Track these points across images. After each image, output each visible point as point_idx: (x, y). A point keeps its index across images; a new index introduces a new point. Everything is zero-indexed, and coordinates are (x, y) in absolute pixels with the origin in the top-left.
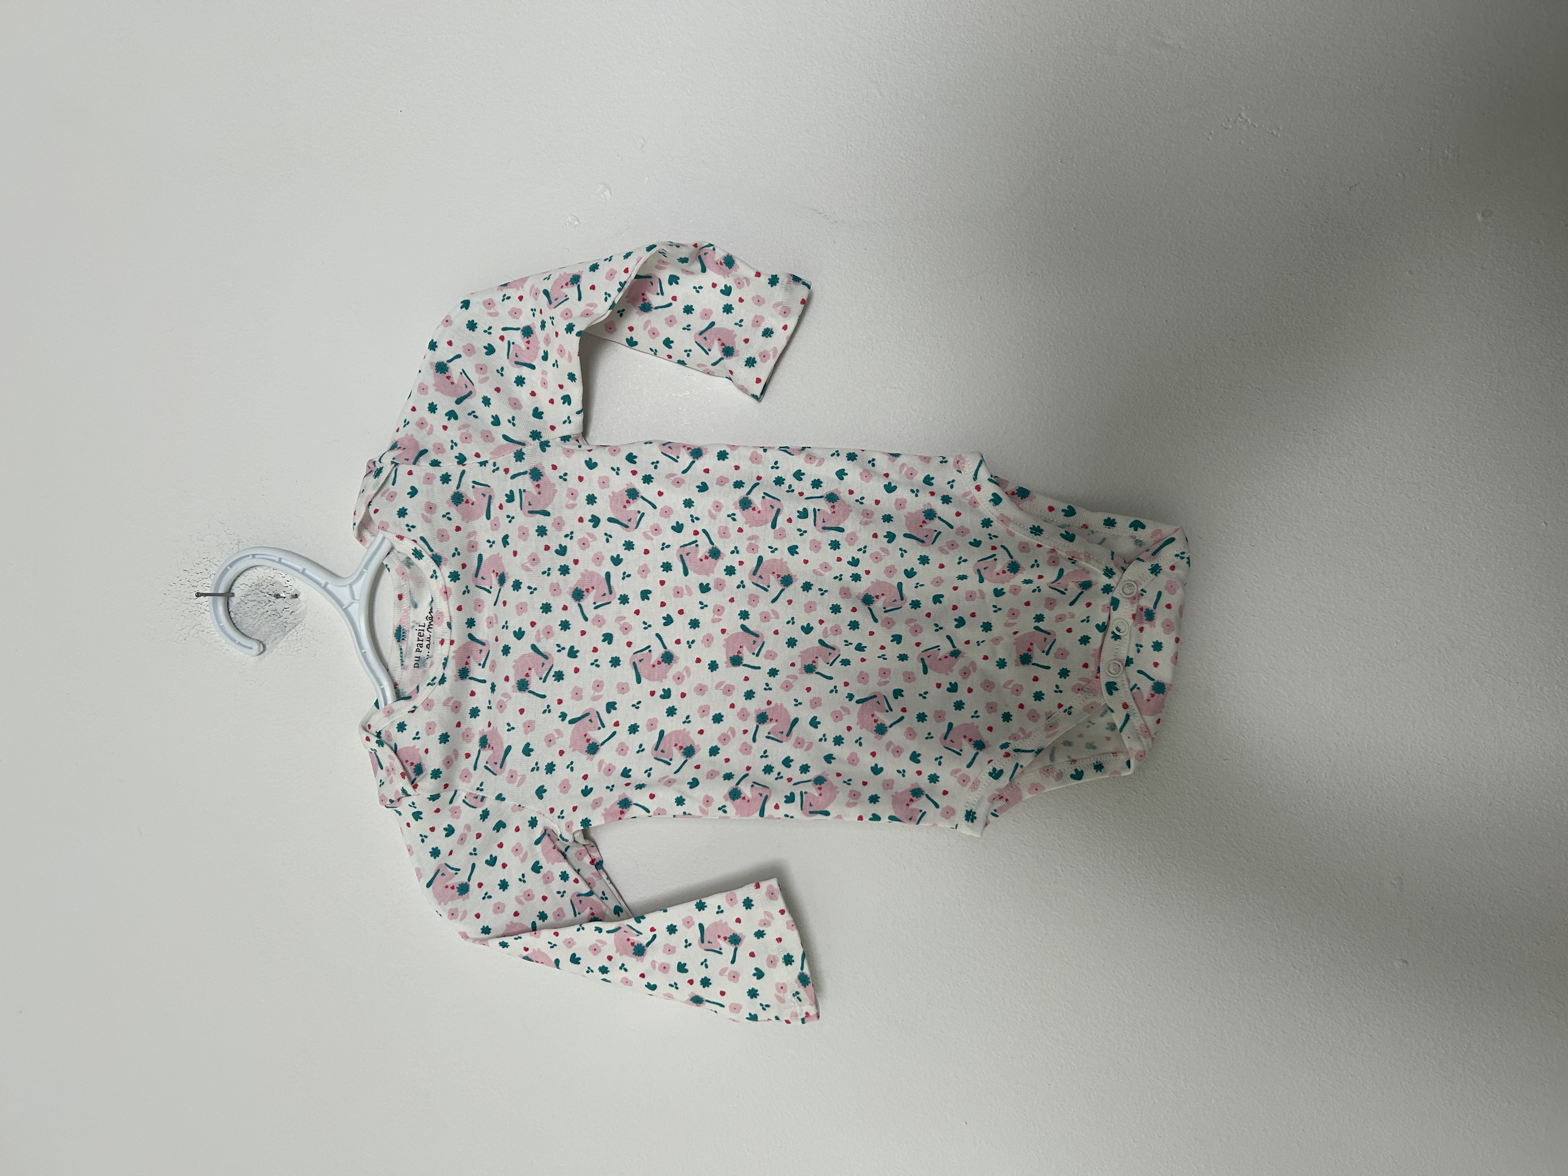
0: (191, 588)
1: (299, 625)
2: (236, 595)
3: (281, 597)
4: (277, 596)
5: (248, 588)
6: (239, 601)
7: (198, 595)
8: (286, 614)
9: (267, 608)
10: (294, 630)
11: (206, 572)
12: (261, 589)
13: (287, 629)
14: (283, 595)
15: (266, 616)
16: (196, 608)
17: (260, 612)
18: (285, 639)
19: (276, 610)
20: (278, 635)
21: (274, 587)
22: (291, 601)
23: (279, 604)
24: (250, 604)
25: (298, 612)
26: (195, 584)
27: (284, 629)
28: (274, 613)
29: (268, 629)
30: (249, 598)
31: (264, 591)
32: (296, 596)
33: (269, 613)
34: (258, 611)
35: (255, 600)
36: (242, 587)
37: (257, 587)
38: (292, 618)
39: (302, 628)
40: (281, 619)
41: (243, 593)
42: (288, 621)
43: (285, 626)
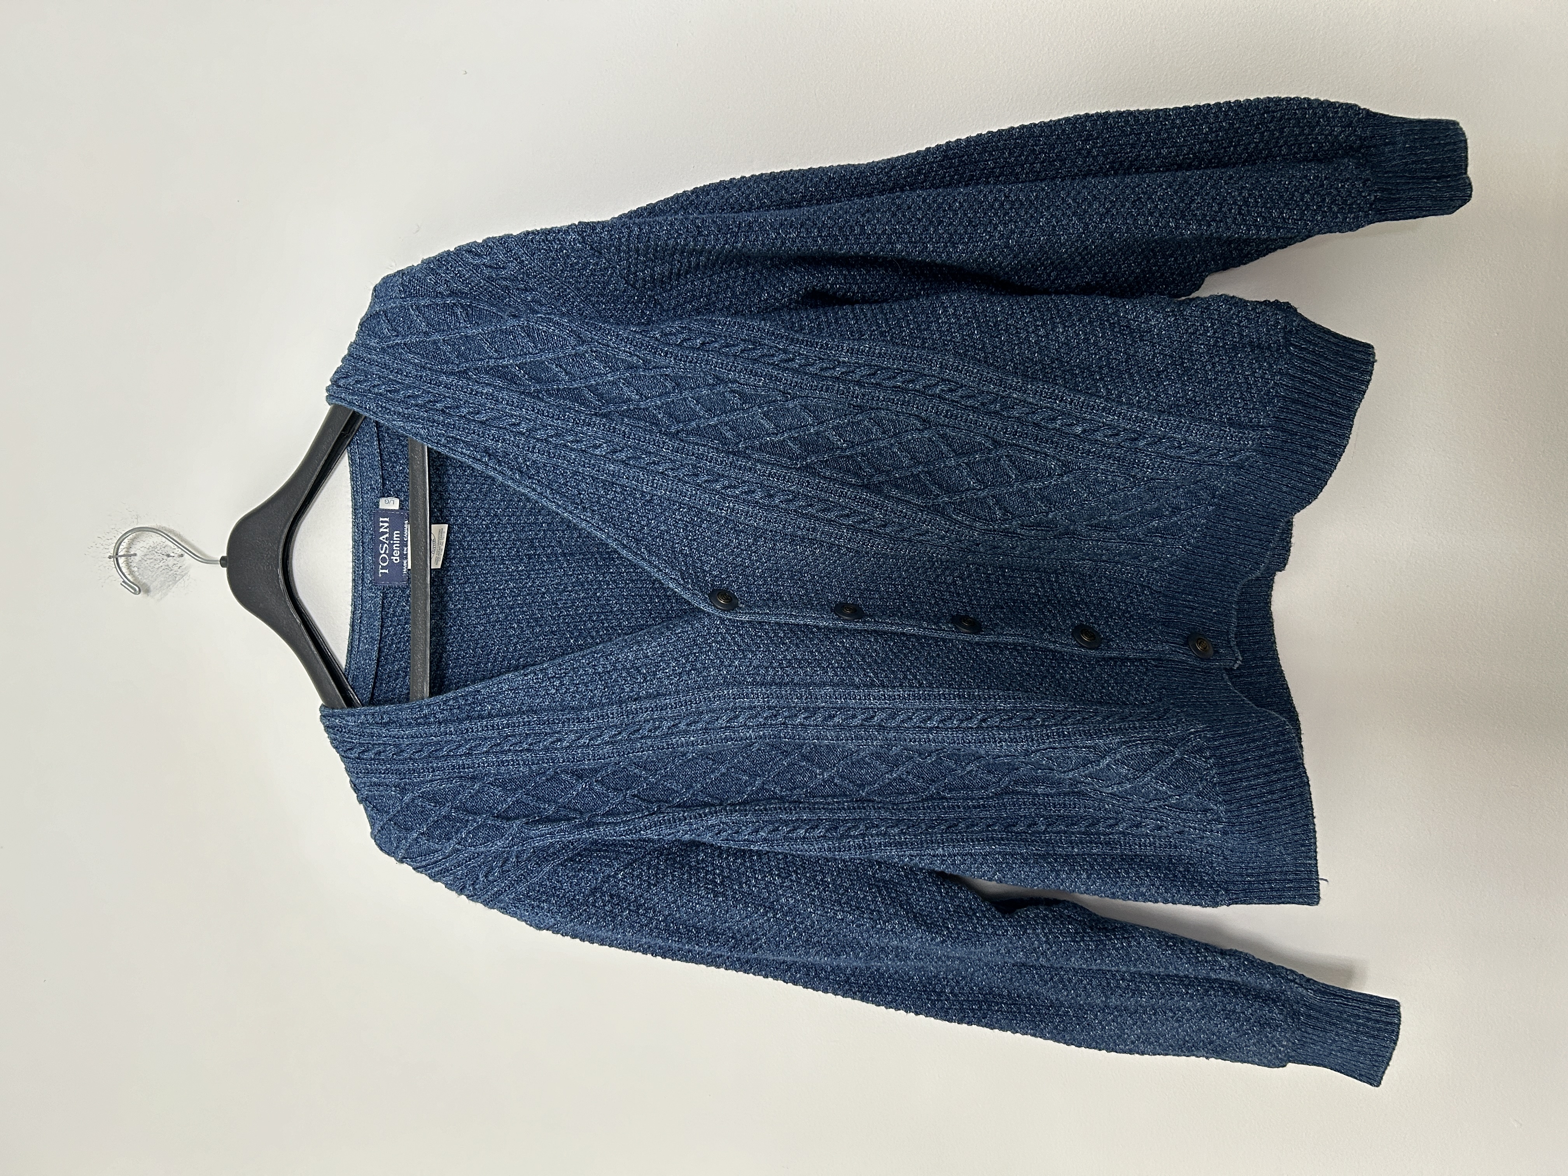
0: (105, 550)
1: (184, 578)
2: (138, 555)
3: (171, 556)
4: (168, 556)
5: (146, 550)
6: (140, 559)
7: (110, 557)
8: (176, 568)
9: (161, 564)
10: (181, 580)
12: (156, 550)
13: (177, 579)
14: (172, 554)
15: (161, 569)
17: (157, 566)
18: (176, 586)
19: (168, 566)
20: (171, 583)
21: (166, 549)
22: (178, 559)
23: (170, 561)
24: (148, 561)
25: (184, 567)
26: (107, 547)
27: (175, 579)
28: (166, 567)
29: (163, 579)
30: (148, 557)
31: (158, 552)
32: (182, 556)
33: (163, 568)
34: (155, 566)
35: (152, 559)
36: (142, 549)
37: (153, 549)
38: (180, 571)
39: (188, 579)
40: (172, 573)
41: (143, 554)
42: (178, 573)
43: (175, 577)
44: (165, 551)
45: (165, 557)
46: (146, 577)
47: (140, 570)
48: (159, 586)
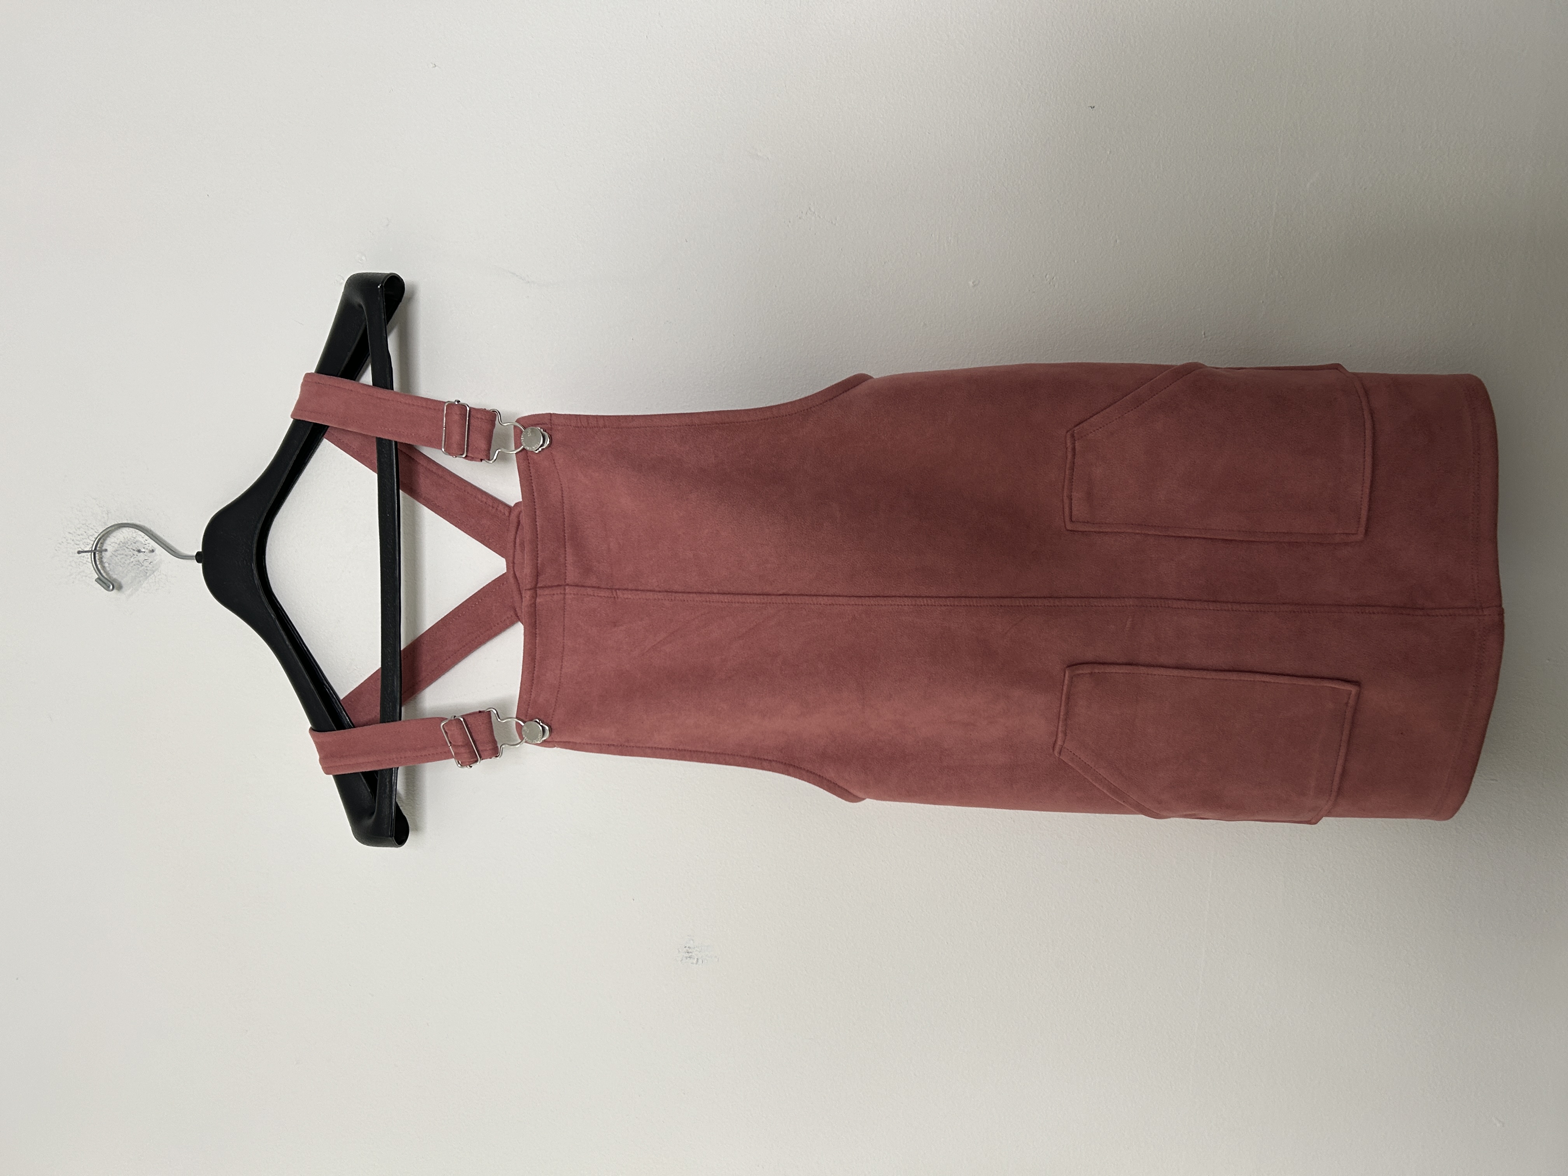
0: (76, 546)
1: (157, 572)
2: (108, 549)
3: (142, 552)
4: (139, 551)
5: (116, 546)
6: (111, 554)
7: (79, 552)
8: (146, 564)
9: (132, 559)
10: (152, 575)
11: (85, 534)
12: (127, 546)
13: (148, 575)
14: (143, 550)
15: (132, 565)
16: (80, 560)
17: (128, 561)
18: (146, 582)
19: (139, 561)
20: (141, 578)
21: (137, 544)
22: (149, 554)
23: (141, 557)
24: (119, 557)
25: (155, 562)
26: (78, 543)
27: (146, 574)
28: (137, 563)
29: (134, 575)
30: (119, 552)
31: (129, 547)
32: (153, 551)
33: (134, 563)
34: (126, 562)
35: (123, 554)
36: (113, 545)
37: (124, 545)
38: (150, 566)
39: (159, 573)
40: (142, 568)
41: (114, 549)
42: (148, 568)
43: (146, 572)
44: (135, 546)
45: (136, 553)
46: (116, 573)
47: (111, 566)
48: (130, 581)
